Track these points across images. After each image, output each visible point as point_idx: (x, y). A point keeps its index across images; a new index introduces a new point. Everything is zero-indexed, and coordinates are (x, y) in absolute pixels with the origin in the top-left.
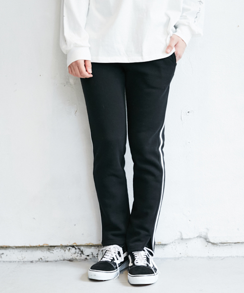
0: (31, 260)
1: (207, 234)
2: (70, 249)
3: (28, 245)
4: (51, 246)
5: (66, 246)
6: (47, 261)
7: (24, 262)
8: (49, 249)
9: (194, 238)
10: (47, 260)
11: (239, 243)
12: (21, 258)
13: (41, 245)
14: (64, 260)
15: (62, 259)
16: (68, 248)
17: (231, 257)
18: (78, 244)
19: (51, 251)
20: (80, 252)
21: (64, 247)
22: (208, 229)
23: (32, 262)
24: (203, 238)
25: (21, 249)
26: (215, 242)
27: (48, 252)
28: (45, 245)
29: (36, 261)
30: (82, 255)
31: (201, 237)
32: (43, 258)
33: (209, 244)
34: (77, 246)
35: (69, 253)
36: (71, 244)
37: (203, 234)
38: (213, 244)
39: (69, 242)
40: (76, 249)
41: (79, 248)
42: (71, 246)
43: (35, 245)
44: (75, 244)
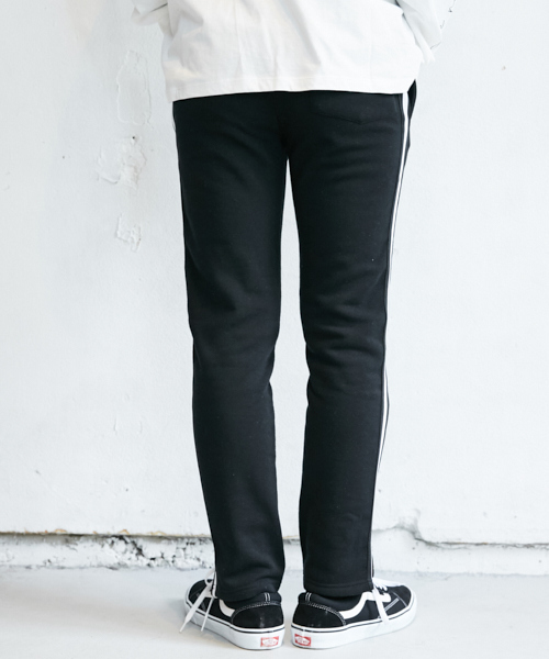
0: (27, 564)
1: (416, 521)
2: (113, 542)
3: (22, 531)
4: (72, 535)
5: (105, 537)
6: (63, 568)
7: (11, 566)
8: (67, 541)
9: (388, 529)
10: (61, 564)
11: (486, 544)
12: (6, 559)
13: (50, 530)
14: (100, 566)
15: (95, 563)
16: (110, 541)
17: (468, 574)
18: (131, 533)
19: (72, 546)
20: (135, 551)
21: (100, 538)
22: (419, 512)
23: (28, 567)
24: (407, 530)
25: (6, 539)
26: (434, 541)
27: (65, 548)
28: (59, 532)
29: (39, 567)
30: (141, 557)
31: (402, 528)
32: (53, 560)
33: (421, 544)
34: (129, 536)
35: (111, 550)
36: (116, 532)
37: (408, 522)
38: (429, 544)
39: (113, 528)
40: (126, 543)
41: (133, 543)
42: (116, 536)
43: (36, 530)
44: (124, 533)
